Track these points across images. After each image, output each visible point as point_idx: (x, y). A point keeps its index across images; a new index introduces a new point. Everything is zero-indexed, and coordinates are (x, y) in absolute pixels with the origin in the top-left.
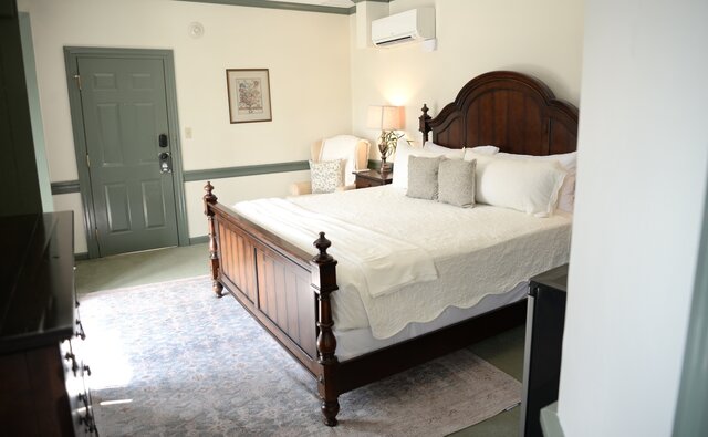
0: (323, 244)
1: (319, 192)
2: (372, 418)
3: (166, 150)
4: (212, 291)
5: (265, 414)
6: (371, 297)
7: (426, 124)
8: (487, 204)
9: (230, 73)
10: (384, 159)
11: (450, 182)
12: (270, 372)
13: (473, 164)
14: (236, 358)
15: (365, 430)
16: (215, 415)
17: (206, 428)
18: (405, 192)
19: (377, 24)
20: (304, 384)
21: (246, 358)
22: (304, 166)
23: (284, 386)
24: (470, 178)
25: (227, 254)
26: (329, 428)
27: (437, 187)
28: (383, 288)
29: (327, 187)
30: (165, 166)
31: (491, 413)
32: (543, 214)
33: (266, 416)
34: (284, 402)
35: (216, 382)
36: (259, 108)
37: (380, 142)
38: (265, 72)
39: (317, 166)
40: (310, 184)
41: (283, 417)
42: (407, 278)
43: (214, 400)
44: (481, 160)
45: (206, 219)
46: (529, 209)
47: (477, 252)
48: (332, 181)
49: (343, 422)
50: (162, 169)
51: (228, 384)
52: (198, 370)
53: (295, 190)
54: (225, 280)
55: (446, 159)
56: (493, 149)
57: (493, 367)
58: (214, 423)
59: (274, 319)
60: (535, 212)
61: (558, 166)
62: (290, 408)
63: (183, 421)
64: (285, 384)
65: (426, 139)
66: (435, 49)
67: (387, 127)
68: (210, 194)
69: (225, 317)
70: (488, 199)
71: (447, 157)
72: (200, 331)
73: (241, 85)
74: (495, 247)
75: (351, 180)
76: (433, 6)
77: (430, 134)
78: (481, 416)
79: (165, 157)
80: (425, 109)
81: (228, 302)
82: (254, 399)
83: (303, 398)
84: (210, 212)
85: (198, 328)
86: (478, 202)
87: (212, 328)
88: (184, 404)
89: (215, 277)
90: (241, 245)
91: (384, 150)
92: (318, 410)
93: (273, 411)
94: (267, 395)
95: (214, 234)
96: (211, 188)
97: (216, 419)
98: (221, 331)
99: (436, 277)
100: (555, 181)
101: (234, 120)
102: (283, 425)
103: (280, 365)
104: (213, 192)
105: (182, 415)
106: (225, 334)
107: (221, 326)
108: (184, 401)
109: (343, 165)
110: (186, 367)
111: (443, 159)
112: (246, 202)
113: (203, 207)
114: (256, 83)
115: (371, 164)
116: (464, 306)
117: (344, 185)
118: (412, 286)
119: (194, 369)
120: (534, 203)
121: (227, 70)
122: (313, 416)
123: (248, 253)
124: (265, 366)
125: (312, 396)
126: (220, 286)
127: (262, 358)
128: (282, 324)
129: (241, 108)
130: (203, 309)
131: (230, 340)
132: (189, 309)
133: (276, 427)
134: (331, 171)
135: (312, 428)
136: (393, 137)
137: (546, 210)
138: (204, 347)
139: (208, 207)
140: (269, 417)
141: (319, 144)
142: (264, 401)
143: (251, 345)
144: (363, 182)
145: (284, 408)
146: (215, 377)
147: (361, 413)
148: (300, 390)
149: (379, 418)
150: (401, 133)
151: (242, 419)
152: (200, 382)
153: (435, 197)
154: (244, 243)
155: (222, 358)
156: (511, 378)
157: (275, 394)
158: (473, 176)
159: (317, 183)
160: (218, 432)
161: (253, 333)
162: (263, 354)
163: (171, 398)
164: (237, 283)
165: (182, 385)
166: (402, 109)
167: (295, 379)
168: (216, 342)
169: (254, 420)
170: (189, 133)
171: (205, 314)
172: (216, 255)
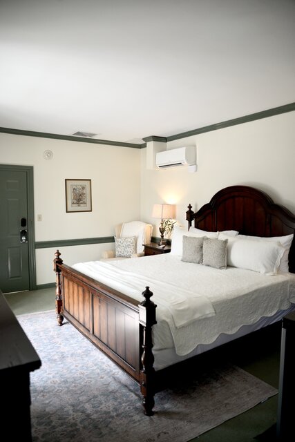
0: (148, 294)
1: (120, 256)
2: (175, 409)
3: (25, 228)
4: (57, 321)
5: (103, 407)
6: (176, 328)
7: (190, 215)
8: (233, 267)
9: (68, 181)
10: (162, 237)
11: (211, 252)
12: (102, 378)
13: (226, 242)
14: (78, 368)
15: (172, 418)
16: (70, 409)
17: (65, 419)
18: (181, 258)
19: (160, 155)
20: (126, 386)
21: (85, 368)
22: (111, 240)
23: (113, 388)
24: (224, 251)
25: (69, 298)
26: (147, 418)
27: (202, 255)
28: (183, 322)
29: (125, 254)
30: (24, 238)
31: (251, 405)
32: (271, 274)
33: (105, 409)
34: (115, 399)
35: (67, 385)
36: (84, 203)
37: (160, 226)
38: (89, 182)
39: (120, 240)
40: (114, 251)
41: (116, 410)
42: (197, 316)
43: (67, 399)
44: (230, 240)
45: (55, 273)
46: (263, 270)
47: (237, 298)
48: (129, 250)
49: (157, 413)
50: (22, 240)
51: (75, 386)
52: (53, 377)
53: (106, 255)
54: (66, 314)
55: (207, 239)
56: (235, 232)
57: (246, 373)
58: (70, 415)
59: (106, 342)
60: (266, 272)
61: (279, 244)
62: (120, 403)
63: (48, 413)
64: (114, 386)
65: (190, 225)
66: (196, 171)
67: (165, 217)
68: (59, 258)
69: (67, 339)
70: (235, 264)
71: (208, 237)
72: (51, 349)
73: (74, 189)
74: (247, 295)
75: (141, 250)
76: (195, 146)
77: (193, 222)
78: (246, 407)
79: (24, 233)
80: (190, 207)
81: (68, 329)
82: (95, 397)
83: (128, 396)
84: (58, 270)
85: (49, 347)
86: (229, 266)
87: (59, 347)
88: (47, 402)
89: (59, 312)
90: (81, 292)
91: (162, 231)
92: (139, 404)
93: (108, 405)
94: (103, 394)
95: (59, 284)
96: (59, 254)
97: (71, 412)
98: (65, 349)
99: (214, 315)
100: (278, 253)
101: (68, 210)
102: (117, 415)
103: (108, 373)
104: (60, 257)
105: (47, 409)
106: (68, 351)
107: (65, 346)
108: (47, 399)
109: (136, 240)
110: (45, 375)
111: (204, 239)
112: (81, 264)
113: (53, 266)
114: (83, 188)
115: (153, 240)
116: (230, 333)
117: (136, 253)
118: (200, 320)
119: (51, 376)
120: (265, 267)
121: (66, 180)
122: (136, 409)
123: (87, 297)
124: (98, 374)
125: (133, 394)
126: (62, 318)
127: (95, 368)
128: (112, 345)
129: (73, 203)
130: (51, 334)
131: (72, 355)
132: (42, 334)
133: (113, 417)
134: (129, 243)
135: (137, 418)
136: (169, 223)
137: (273, 271)
138: (55, 360)
139: (57, 266)
140: (106, 410)
141: (120, 226)
142: (102, 398)
143: (87, 359)
144: (150, 251)
145: (116, 403)
146: (66, 382)
147: (167, 406)
148: (124, 391)
149: (180, 410)
150: (174, 221)
151: (88, 412)
152: (56, 386)
153: (201, 262)
154: (83, 291)
155: (68, 368)
156: (260, 381)
157: (109, 394)
158: (226, 249)
159: (119, 251)
160: (74, 421)
161: (87, 350)
162: (96, 365)
163: (38, 397)
164: (76, 317)
165: (45, 387)
166: (174, 206)
167: (120, 382)
168: (63, 357)
169: (97, 412)
170: (40, 218)
171: (52, 337)
172: (60, 298)
